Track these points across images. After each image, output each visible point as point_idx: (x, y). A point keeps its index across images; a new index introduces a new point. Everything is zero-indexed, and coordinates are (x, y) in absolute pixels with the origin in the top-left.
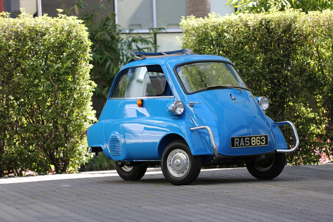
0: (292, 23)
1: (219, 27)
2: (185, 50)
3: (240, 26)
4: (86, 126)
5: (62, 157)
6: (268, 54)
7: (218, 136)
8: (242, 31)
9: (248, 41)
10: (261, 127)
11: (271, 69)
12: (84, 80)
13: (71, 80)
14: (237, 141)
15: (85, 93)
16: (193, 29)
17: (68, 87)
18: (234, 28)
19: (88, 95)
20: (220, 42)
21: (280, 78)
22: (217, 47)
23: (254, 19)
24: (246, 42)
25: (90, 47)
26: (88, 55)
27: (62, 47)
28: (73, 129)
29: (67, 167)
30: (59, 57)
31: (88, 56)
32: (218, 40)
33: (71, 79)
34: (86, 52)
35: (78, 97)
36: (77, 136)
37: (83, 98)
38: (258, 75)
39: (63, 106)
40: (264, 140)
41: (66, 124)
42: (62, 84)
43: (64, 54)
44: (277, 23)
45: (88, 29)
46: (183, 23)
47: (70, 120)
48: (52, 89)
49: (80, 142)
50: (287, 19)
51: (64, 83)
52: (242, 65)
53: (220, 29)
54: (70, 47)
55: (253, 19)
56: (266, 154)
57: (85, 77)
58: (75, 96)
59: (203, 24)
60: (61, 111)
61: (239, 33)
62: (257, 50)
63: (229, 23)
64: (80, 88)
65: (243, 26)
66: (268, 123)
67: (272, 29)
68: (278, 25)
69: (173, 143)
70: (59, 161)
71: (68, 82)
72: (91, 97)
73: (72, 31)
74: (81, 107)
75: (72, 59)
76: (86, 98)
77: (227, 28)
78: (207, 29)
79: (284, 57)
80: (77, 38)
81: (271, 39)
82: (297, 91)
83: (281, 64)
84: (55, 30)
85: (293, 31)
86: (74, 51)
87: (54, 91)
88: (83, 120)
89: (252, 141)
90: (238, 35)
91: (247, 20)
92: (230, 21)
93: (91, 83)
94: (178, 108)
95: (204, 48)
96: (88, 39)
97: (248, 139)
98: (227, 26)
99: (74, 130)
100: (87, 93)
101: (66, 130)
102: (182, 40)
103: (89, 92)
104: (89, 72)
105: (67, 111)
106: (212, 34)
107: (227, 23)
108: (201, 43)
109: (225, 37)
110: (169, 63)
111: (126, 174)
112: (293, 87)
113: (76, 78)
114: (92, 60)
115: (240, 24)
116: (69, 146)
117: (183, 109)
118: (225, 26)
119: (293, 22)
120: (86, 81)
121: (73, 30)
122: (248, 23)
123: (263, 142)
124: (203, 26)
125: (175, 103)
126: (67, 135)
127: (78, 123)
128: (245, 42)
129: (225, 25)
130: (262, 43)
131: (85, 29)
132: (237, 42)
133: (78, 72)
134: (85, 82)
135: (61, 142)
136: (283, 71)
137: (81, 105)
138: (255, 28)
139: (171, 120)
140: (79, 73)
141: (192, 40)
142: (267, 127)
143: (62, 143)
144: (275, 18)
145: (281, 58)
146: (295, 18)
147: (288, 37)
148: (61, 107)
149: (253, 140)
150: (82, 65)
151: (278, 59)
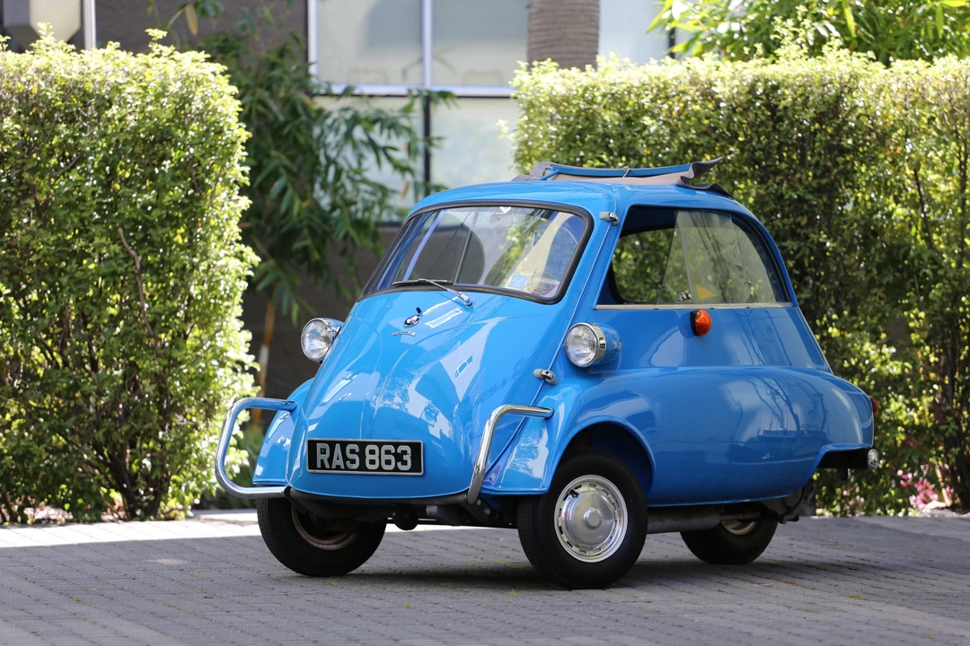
0: (843, 95)
1: (627, 98)
3: (689, 98)
4: (224, 379)
5: (149, 469)
6: (770, 182)
8: (696, 113)
9: (713, 141)
11: (778, 227)
12: (222, 244)
13: (180, 241)
14: (325, 452)
15: (223, 282)
16: (553, 101)
17: (175, 262)
18: (670, 103)
19: (231, 290)
20: (630, 142)
22: (620, 155)
23: (733, 78)
24: (705, 144)
25: (242, 144)
26: (238, 169)
27: (161, 142)
28: (184, 387)
29: (161, 500)
30: (149, 170)
32: (625, 135)
33: (183, 238)
34: (232, 159)
35: (202, 293)
36: (193, 410)
37: (218, 296)
39: (158, 317)
40: (407, 458)
41: (164, 371)
42: (155, 253)
43: (164, 163)
44: (799, 92)
45: (237, 92)
46: (522, 83)
47: (175, 360)
48: (125, 266)
49: (202, 426)
50: (831, 82)
51: (161, 250)
53: (631, 103)
54: (183, 143)
55: (729, 78)
57: (226, 234)
58: (194, 290)
59: (581, 86)
60: (152, 333)
61: (688, 118)
62: (738, 171)
63: (658, 86)
64: (209, 267)
65: (698, 97)
67: (785, 108)
68: (804, 98)
70: (138, 483)
71: (173, 248)
72: (240, 294)
73: (191, 96)
74: (210, 322)
75: (189, 179)
76: (225, 296)
77: (653, 101)
78: (592, 102)
79: (816, 194)
80: (204, 116)
81: (782, 140)
82: (853, 294)
83: (807, 212)
84: (140, 94)
85: (847, 116)
86: (194, 157)
87: (133, 272)
88: (215, 362)
90: (684, 123)
91: (713, 79)
92: (662, 80)
93: (242, 252)
95: (582, 158)
96: (237, 120)
97: (356, 447)
98: (650, 97)
99: (186, 391)
100: (230, 284)
101: (163, 391)
102: (516, 130)
103: (235, 280)
104: (238, 219)
105: (167, 333)
106: (607, 118)
107: (652, 88)
108: (573, 144)
109: (645, 127)
113: (198, 236)
114: (248, 184)
115: (692, 92)
116: (170, 438)
118: (647, 95)
119: (846, 90)
120: (227, 247)
121: (191, 92)
122: (713, 88)
123: (405, 463)
124: (581, 92)
126: (165, 406)
127: (200, 370)
128: (702, 145)
129: (646, 92)
131: (229, 92)
132: (681, 142)
133: (204, 219)
134: (224, 248)
135: (147, 426)
136: (812, 235)
137: (210, 317)
138: (734, 105)
140: (208, 223)
141: (546, 134)
143: (149, 430)
144: (794, 79)
145: (809, 197)
146: (852, 80)
147: (831, 135)
148: (150, 320)
149: (372, 452)
150: (218, 198)
151: (801, 200)
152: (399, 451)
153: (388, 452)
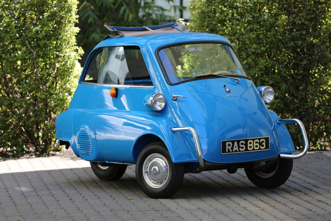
2: (175, 24)
5: (41, 137)
7: (206, 137)
10: (262, 126)
11: (294, 35)
12: (68, 47)
14: (230, 146)
15: (69, 62)
17: (49, 54)
19: (72, 65)
21: (304, 47)
25: (76, 6)
27: (42, 6)
28: (55, 104)
30: (38, 17)
31: (74, 17)
34: (72, 12)
35: (61, 66)
37: (67, 67)
38: (277, 43)
39: (43, 76)
40: (264, 144)
42: (41, 50)
43: (44, 14)
47: (51, 93)
48: (29, 56)
51: (44, 49)
52: (259, 30)
54: (51, 6)
56: (267, 160)
57: (70, 42)
58: (58, 65)
60: (41, 82)
64: (63, 56)
66: (270, 121)
69: (150, 146)
70: (38, 141)
74: (64, 78)
75: (55, 21)
76: (70, 68)
79: (309, 22)
82: (325, 61)
83: (305, 29)
86: (56, 12)
87: (32, 58)
88: (67, 94)
89: (249, 145)
93: (77, 49)
94: (158, 103)
97: (244, 142)
100: (72, 62)
101: (46, 105)
103: (74, 61)
104: (75, 36)
105: (47, 82)
108: (210, 4)
110: (150, 44)
111: (102, 173)
112: (319, 57)
113: (59, 43)
114: (78, 22)
116: (50, 124)
117: (163, 104)
120: (71, 47)
123: (263, 146)
125: (154, 95)
127: (61, 97)
130: (284, 4)
135: (40, 119)
136: (307, 38)
137: (64, 76)
139: (150, 116)
140: (62, 38)
142: (269, 125)
145: (306, 23)
148: (40, 77)
149: (250, 143)
150: (66, 28)
151: (303, 24)
152: (261, 141)
153: (256, 142)
